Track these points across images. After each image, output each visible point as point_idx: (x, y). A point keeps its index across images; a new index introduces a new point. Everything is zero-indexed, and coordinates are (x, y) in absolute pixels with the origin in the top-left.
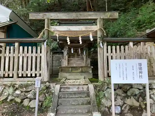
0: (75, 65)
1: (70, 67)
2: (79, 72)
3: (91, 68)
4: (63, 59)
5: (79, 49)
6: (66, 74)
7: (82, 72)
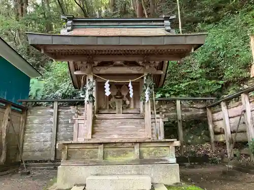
0: (115, 137)
1: (100, 144)
2: (132, 163)
3: (172, 147)
4: (80, 117)
5: (130, 85)
6: (83, 168)
7: (142, 161)
